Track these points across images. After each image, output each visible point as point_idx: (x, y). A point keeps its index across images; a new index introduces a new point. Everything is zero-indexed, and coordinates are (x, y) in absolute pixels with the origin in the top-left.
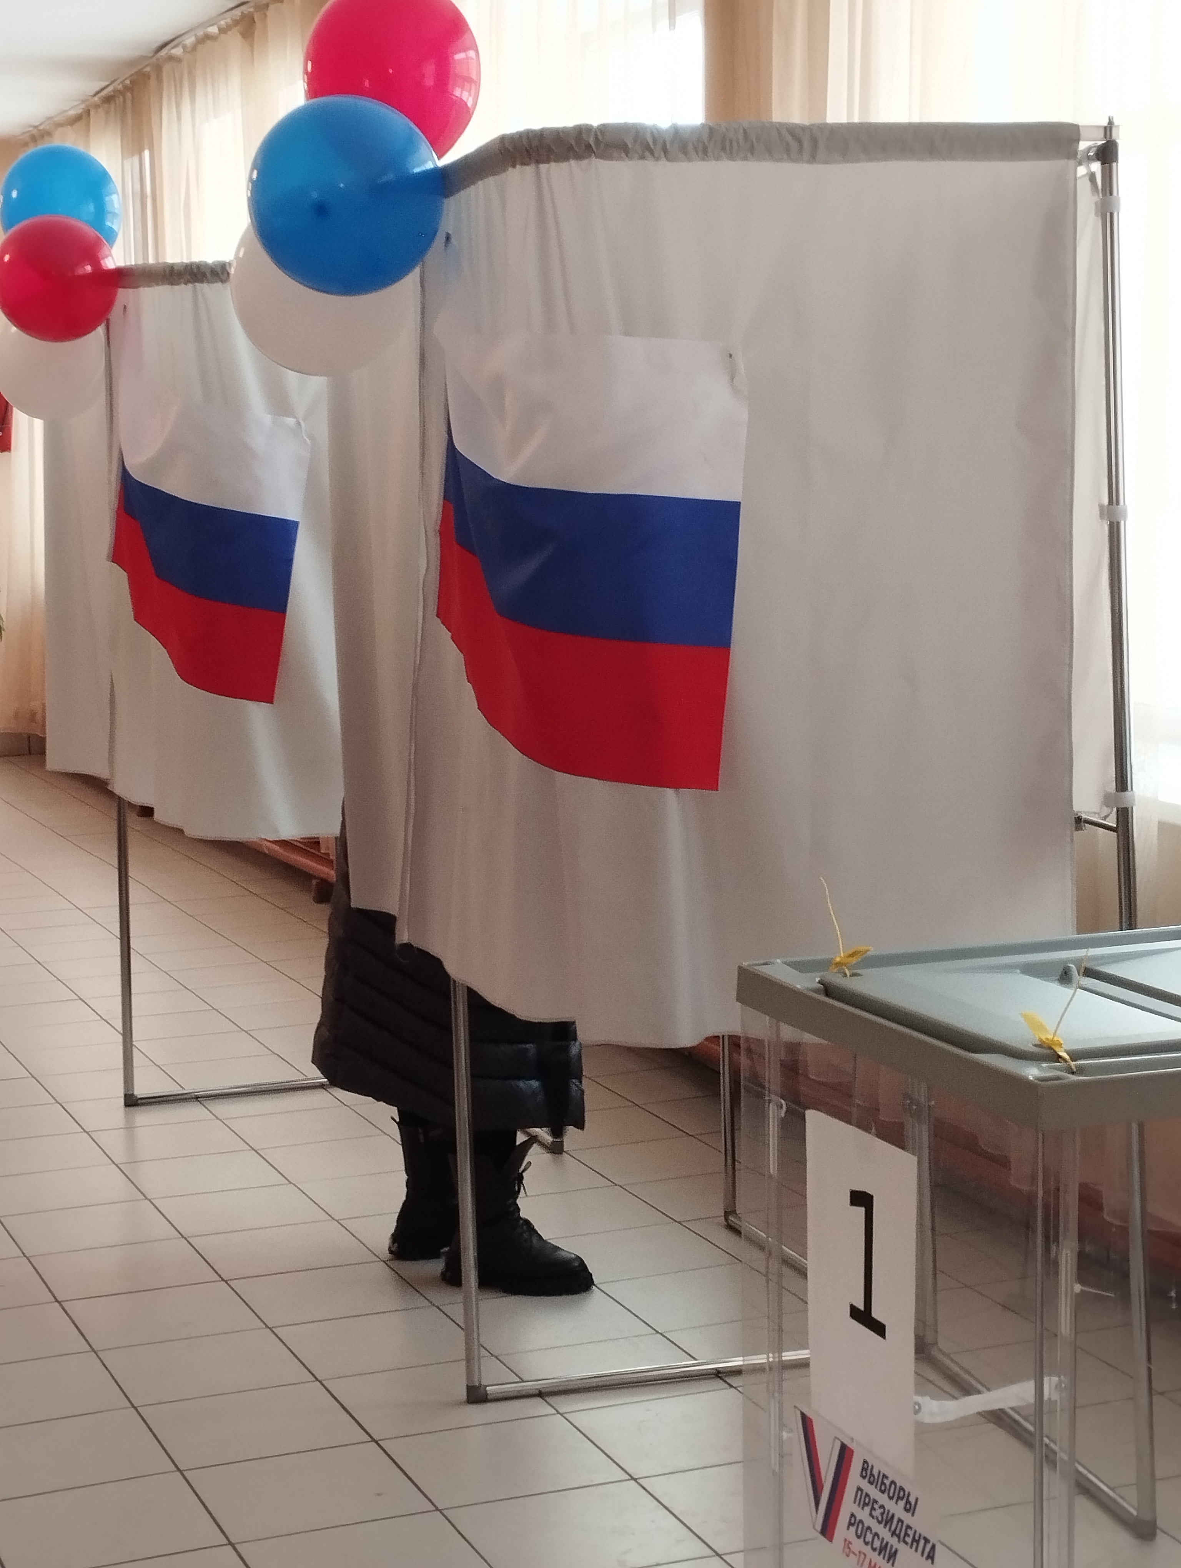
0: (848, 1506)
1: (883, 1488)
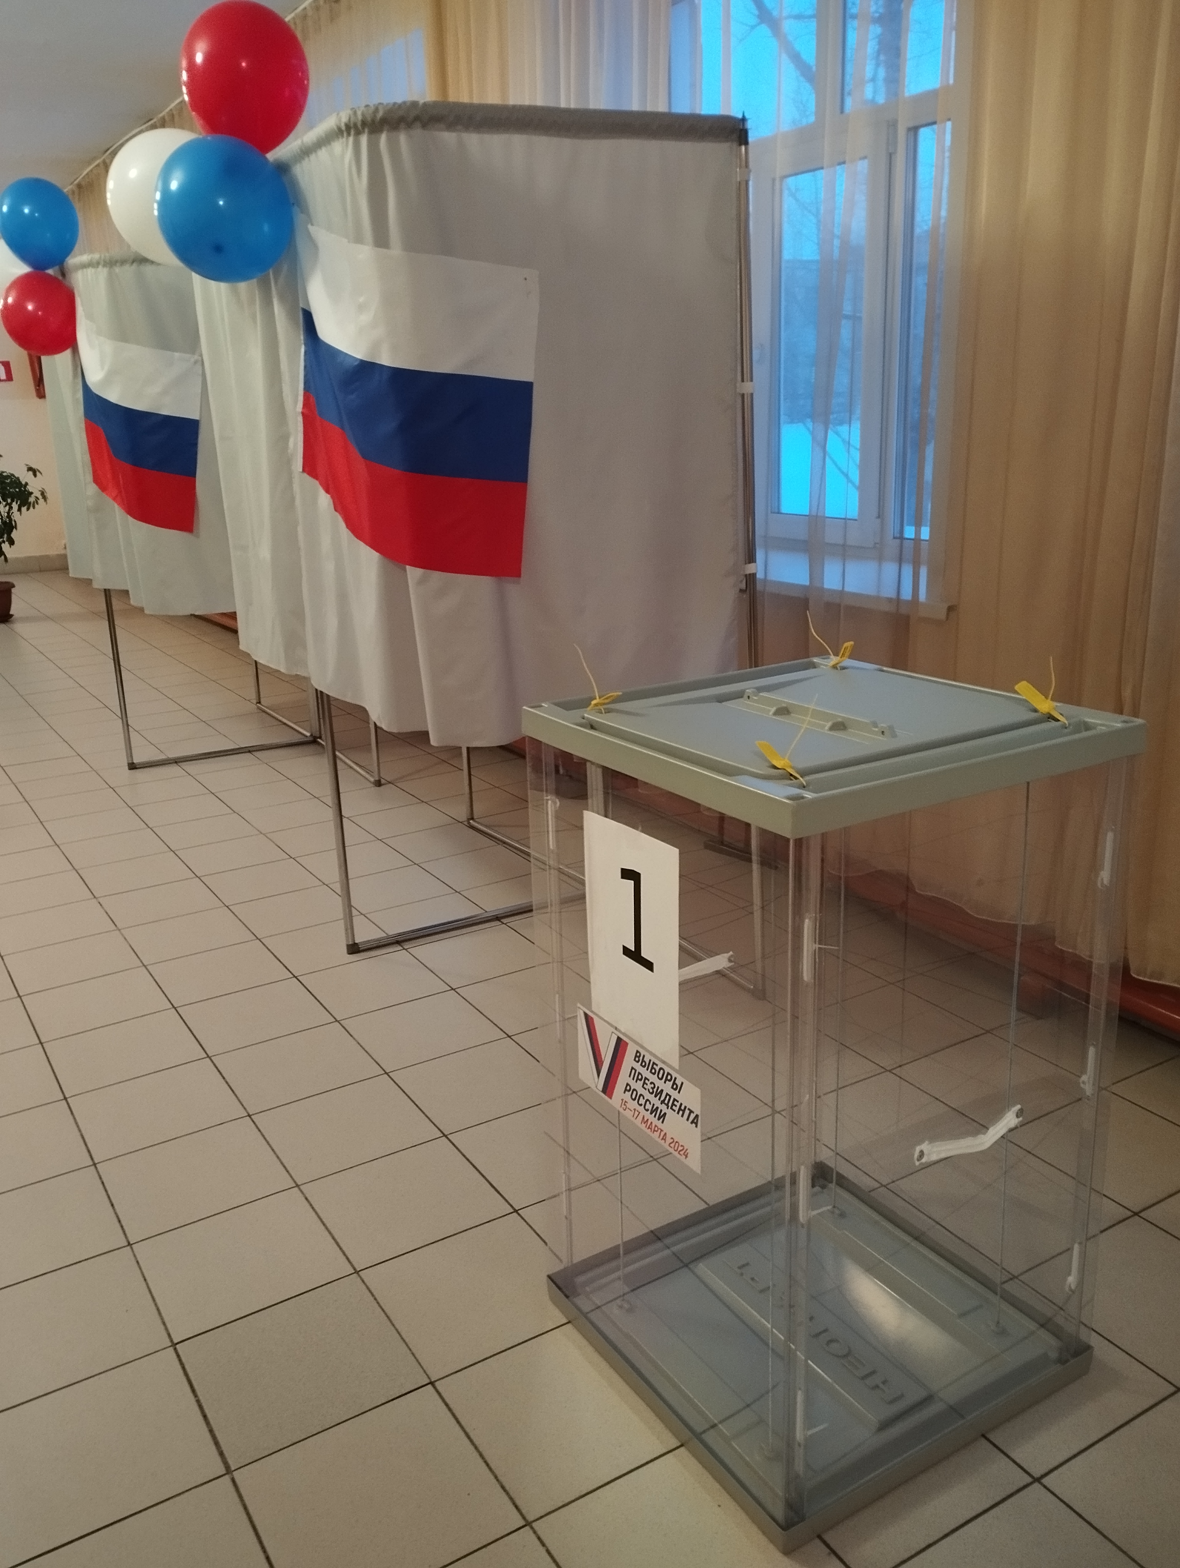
0: (624, 1078)
1: (653, 1071)
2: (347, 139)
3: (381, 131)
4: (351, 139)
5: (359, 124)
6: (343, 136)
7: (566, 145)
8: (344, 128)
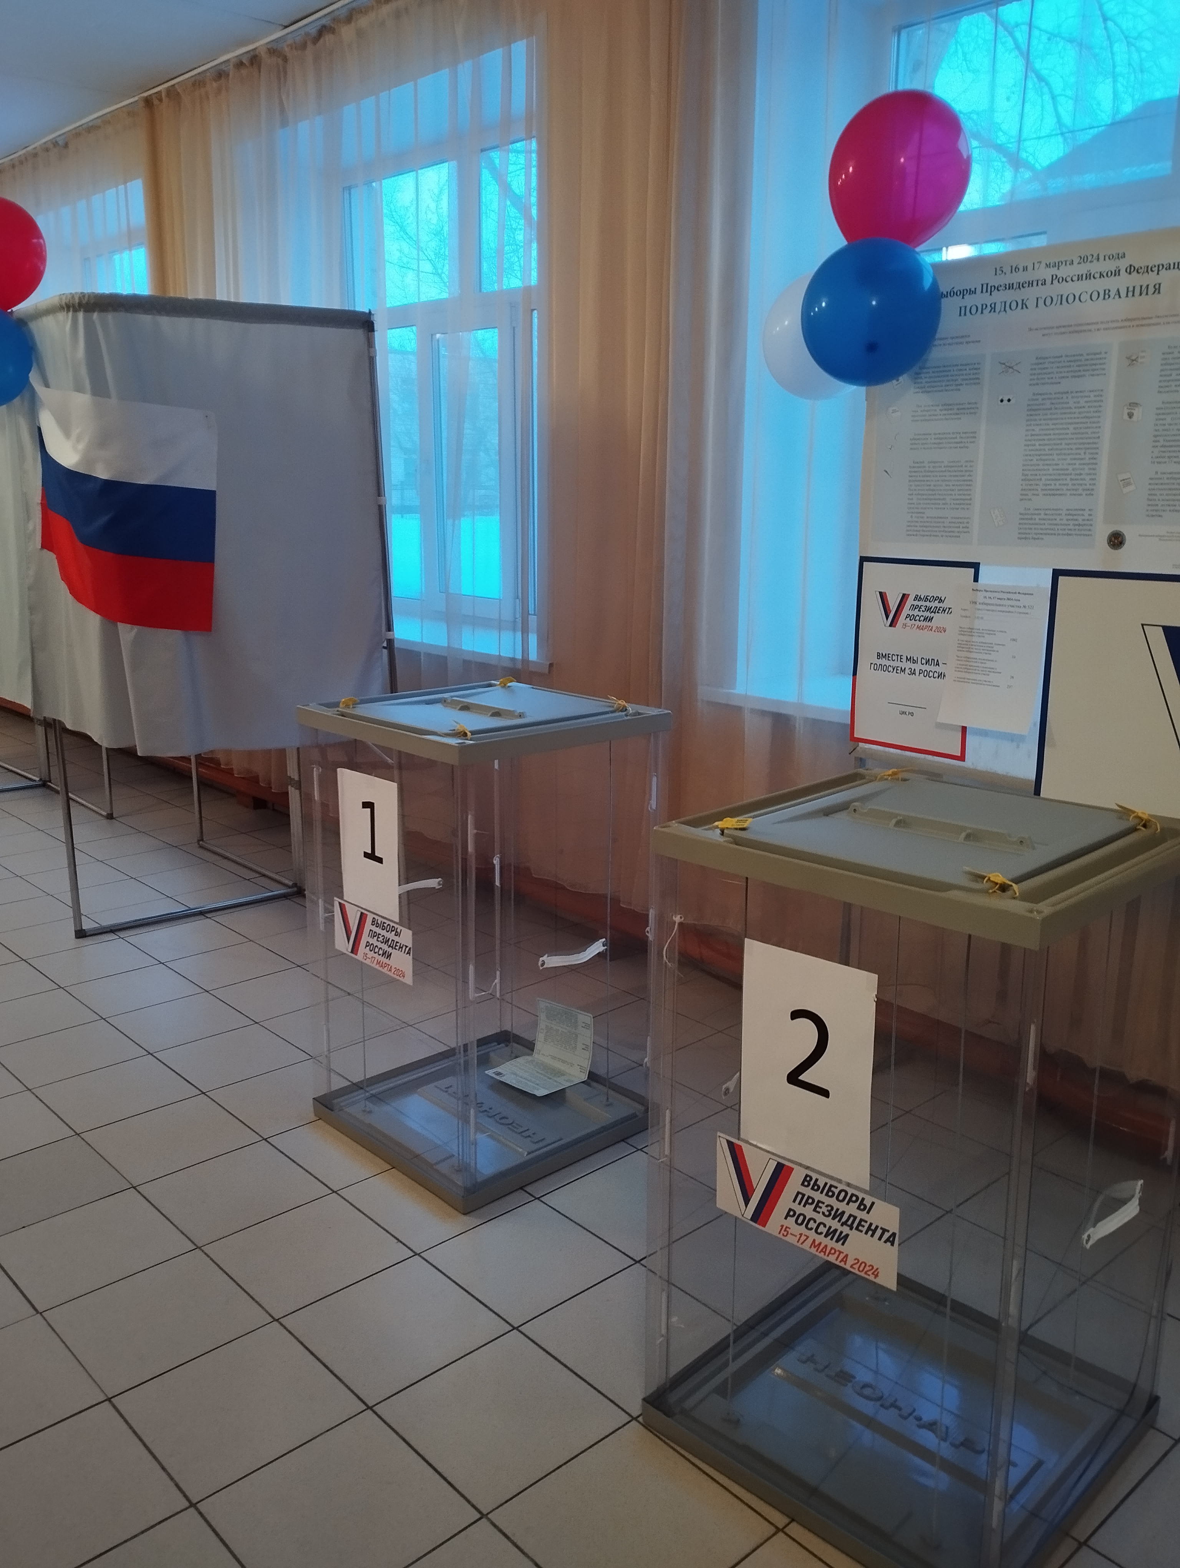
0: (365, 938)
1: (383, 928)
2: (67, 312)
3: (94, 311)
4: (70, 314)
5: (77, 305)
6: (64, 311)
7: (237, 327)
8: (64, 306)
